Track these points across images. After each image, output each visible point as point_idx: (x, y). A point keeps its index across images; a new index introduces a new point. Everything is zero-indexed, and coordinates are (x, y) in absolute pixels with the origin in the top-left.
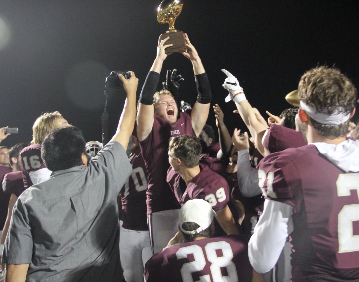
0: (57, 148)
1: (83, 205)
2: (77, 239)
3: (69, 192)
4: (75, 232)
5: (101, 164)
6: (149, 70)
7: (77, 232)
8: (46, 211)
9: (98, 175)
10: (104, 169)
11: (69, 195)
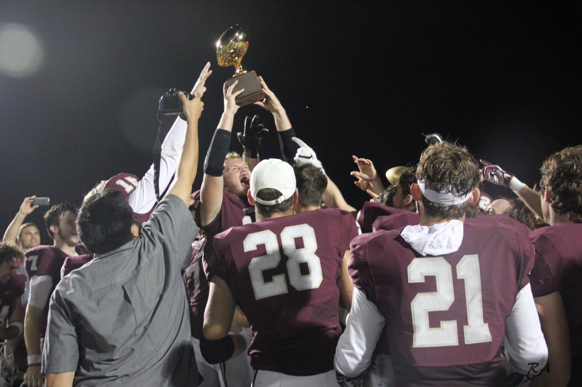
0: (98, 228)
1: (139, 292)
2: (136, 336)
3: (121, 277)
4: (134, 328)
5: (156, 231)
6: (216, 128)
7: (136, 328)
8: (94, 305)
9: (154, 248)
10: (160, 239)
11: (121, 281)
